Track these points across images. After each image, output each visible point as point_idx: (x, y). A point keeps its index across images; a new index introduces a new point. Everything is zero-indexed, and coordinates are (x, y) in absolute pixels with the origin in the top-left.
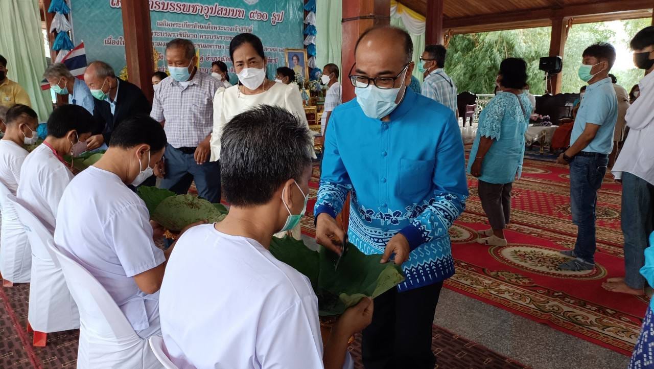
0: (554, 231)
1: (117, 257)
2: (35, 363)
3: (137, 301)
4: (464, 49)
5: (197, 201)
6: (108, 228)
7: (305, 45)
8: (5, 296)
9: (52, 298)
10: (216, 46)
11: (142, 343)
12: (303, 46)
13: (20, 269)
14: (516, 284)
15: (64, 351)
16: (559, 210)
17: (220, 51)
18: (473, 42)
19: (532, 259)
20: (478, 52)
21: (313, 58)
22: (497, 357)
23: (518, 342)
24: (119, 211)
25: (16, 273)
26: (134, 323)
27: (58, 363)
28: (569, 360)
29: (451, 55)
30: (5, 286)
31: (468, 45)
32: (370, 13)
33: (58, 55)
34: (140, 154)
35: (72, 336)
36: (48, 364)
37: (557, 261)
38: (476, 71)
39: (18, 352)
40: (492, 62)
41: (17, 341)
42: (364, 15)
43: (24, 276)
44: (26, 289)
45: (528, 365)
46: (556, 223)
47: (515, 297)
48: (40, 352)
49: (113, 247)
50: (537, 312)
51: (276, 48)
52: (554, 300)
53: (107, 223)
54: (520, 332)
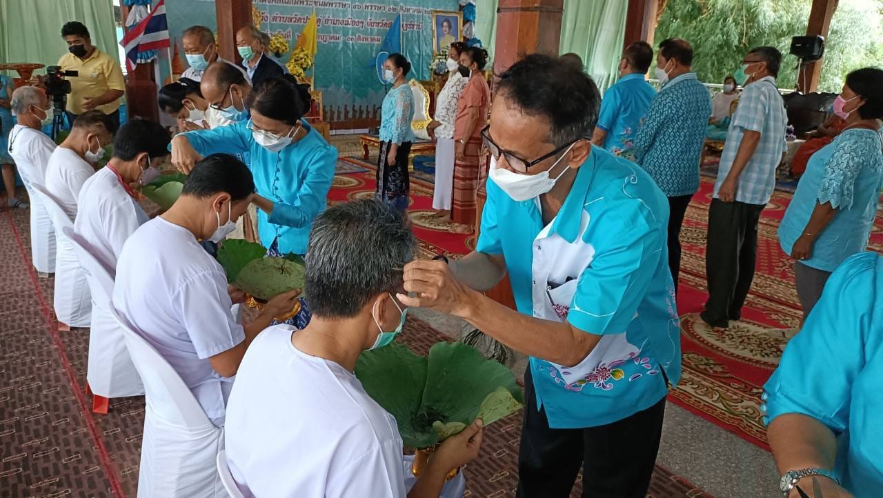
0: (771, 299)
1: (187, 333)
2: (95, 434)
3: (213, 383)
4: (686, 16)
5: (288, 266)
6: (177, 299)
7: (460, 6)
8: (60, 342)
9: (116, 357)
10: (339, 3)
11: (217, 433)
12: (458, 7)
13: (78, 310)
14: (704, 372)
15: (129, 421)
16: (784, 268)
17: (344, 12)
18: (699, 7)
19: (733, 338)
20: (706, 22)
21: (471, 24)
22: (662, 473)
23: (692, 453)
24: (191, 279)
25: (73, 315)
26: (208, 410)
27: (122, 436)
28: (753, 483)
29: (667, 24)
30: (60, 329)
31: (692, 10)
32: (536, 3)
33: (131, 13)
34: (219, 205)
35: (138, 403)
36: (109, 436)
37: (766, 344)
38: (701, 49)
39: (75, 418)
40: (725, 37)
41: (74, 404)
42: (527, 6)
43: (83, 320)
44: (85, 336)
45: (699, 485)
46: (775, 287)
47: (699, 392)
48: (100, 420)
49: (182, 320)
50: (725, 414)
51: (421, 8)
52: (751, 400)
53: (176, 293)
54: (697, 440)
